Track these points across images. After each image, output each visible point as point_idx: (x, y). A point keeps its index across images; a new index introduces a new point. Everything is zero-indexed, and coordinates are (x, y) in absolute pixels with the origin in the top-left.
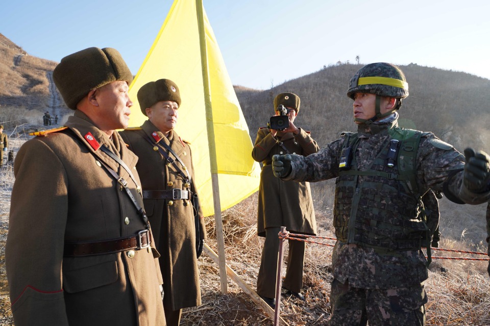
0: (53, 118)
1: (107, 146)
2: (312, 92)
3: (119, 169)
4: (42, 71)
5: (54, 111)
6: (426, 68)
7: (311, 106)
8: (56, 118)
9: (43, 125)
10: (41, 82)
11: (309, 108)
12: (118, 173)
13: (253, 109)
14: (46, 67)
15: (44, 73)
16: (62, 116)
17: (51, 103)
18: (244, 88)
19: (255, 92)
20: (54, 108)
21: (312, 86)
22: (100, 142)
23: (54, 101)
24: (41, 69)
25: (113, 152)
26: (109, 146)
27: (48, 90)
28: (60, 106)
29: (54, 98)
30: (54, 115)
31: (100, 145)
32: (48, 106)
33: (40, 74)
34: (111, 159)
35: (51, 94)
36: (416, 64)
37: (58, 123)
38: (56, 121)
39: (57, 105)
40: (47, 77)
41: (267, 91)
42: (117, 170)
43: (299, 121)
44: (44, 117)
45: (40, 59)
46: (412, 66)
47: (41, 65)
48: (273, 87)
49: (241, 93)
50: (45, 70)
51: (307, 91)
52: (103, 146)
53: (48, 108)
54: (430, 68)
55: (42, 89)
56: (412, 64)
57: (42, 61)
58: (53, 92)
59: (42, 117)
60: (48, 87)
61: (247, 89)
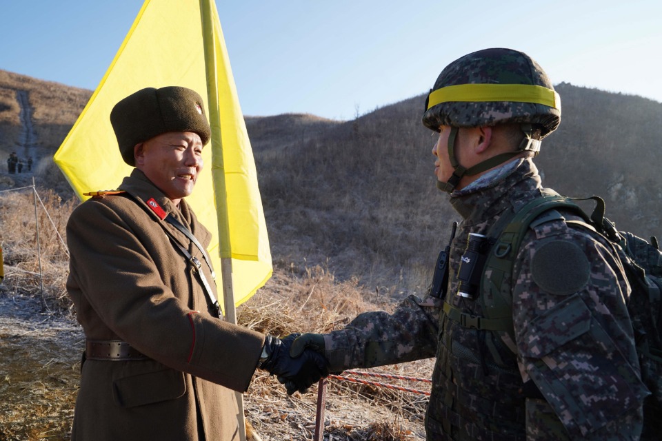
0: (25, 162)
1: (174, 216)
2: (417, 124)
3: (190, 246)
4: (10, 90)
5: (26, 152)
6: (584, 89)
7: (414, 145)
8: (30, 162)
9: (7, 173)
10: (7, 108)
11: (412, 147)
12: (190, 251)
13: (329, 148)
14: (15, 84)
15: (13, 94)
16: (39, 158)
17: (23, 140)
18: (316, 117)
19: (332, 123)
20: (27, 146)
21: (417, 114)
22: (165, 210)
23: (28, 137)
24: (7, 87)
25: (183, 224)
26: (176, 216)
27: (18, 120)
28: (36, 144)
29: (28, 131)
30: (27, 157)
31: (167, 214)
32: (18, 144)
33: (8, 96)
34: (180, 233)
35: (23, 125)
36: (569, 84)
37: (32, 169)
38: (29, 166)
39: (32, 142)
40: (18, 100)
41: (350, 123)
42: (187, 247)
43: (397, 167)
44: (9, 160)
45: (7, 72)
46: (563, 86)
47: (8, 81)
48: (359, 116)
49: (311, 125)
50: (14, 89)
51: (409, 122)
52: (170, 215)
53: (17, 146)
54: (590, 90)
55: (10, 118)
56: (563, 83)
57: (10, 75)
58: (26, 123)
59: (6, 160)
60: (19, 115)
61: (320, 119)
